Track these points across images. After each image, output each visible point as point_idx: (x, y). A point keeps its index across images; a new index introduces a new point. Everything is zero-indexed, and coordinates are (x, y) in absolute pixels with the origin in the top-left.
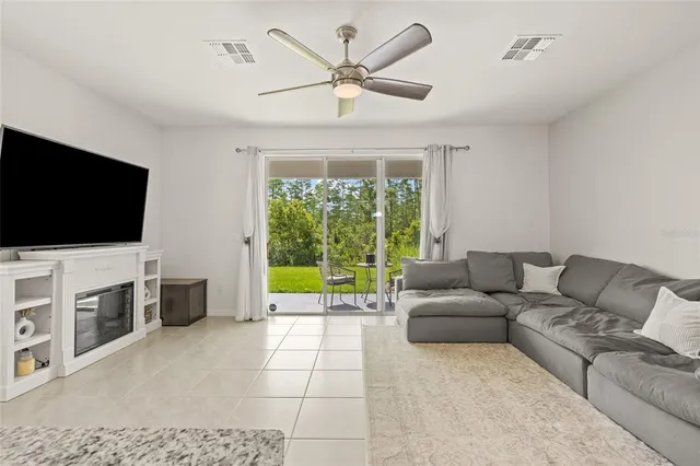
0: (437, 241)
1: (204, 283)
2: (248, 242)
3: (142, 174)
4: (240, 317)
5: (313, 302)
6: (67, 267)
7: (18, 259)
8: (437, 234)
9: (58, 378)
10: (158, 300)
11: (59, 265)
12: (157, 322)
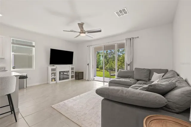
0: (129, 65)
1: (83, 72)
2: (88, 65)
3: (72, 53)
4: (86, 80)
5: (101, 79)
6: (58, 67)
7: (54, 66)
8: (128, 63)
9: (57, 83)
10: (74, 74)
11: (57, 67)
12: (74, 78)
